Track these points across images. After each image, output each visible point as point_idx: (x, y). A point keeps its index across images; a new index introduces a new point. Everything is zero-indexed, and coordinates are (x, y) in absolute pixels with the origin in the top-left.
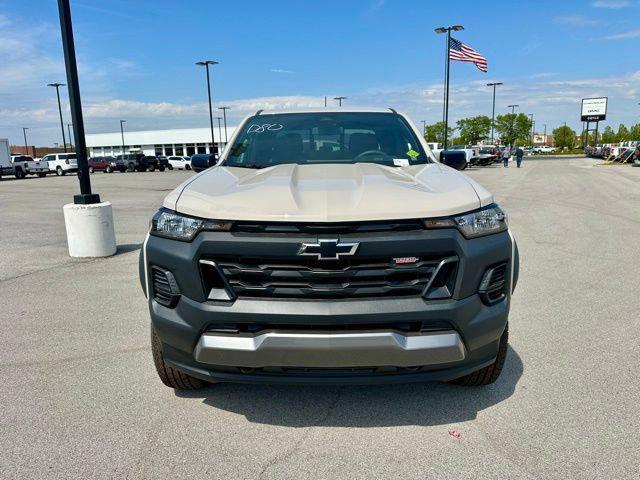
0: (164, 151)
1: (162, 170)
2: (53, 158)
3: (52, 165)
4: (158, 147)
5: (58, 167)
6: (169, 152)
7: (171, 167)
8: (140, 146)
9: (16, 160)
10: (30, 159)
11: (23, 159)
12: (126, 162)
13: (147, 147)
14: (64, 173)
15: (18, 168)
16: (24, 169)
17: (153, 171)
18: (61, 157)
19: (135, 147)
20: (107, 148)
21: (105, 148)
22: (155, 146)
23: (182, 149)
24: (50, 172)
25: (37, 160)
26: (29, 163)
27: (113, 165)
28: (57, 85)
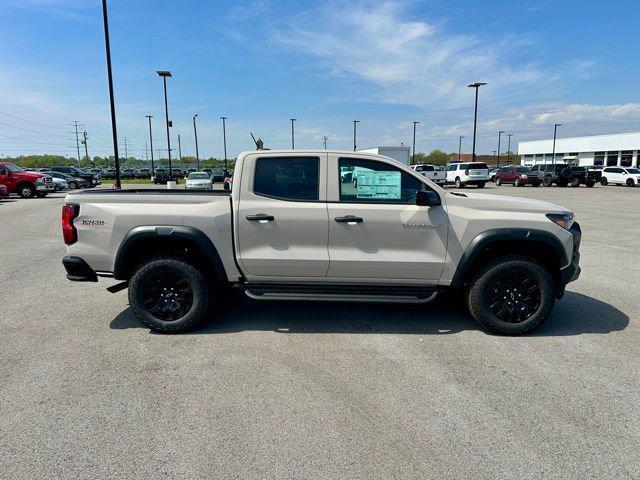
0: (605, 160)
1: (590, 185)
2: (454, 168)
3: (451, 176)
4: (599, 156)
5: (457, 178)
6: (612, 161)
7: (604, 182)
8: (576, 154)
12: (542, 174)
13: (586, 154)
14: (463, 186)
17: (577, 186)
19: (571, 154)
20: (539, 156)
22: (596, 153)
23: (631, 157)
24: (447, 183)
26: (427, 173)
27: (523, 176)
28: (477, 85)
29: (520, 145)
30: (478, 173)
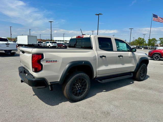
2: (48, 43)
5: (49, 45)
9: (38, 42)
10: (42, 42)
11: (40, 42)
13: (68, 41)
15: (39, 45)
16: (40, 45)
18: (50, 43)
20: (61, 41)
21: (60, 41)
25: (44, 43)
26: (42, 44)
27: (64, 45)
28: (51, 22)
29: (54, 38)
30: (55, 44)
